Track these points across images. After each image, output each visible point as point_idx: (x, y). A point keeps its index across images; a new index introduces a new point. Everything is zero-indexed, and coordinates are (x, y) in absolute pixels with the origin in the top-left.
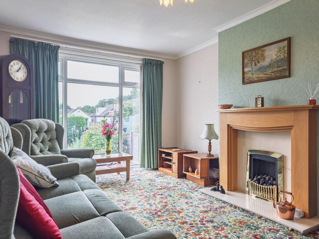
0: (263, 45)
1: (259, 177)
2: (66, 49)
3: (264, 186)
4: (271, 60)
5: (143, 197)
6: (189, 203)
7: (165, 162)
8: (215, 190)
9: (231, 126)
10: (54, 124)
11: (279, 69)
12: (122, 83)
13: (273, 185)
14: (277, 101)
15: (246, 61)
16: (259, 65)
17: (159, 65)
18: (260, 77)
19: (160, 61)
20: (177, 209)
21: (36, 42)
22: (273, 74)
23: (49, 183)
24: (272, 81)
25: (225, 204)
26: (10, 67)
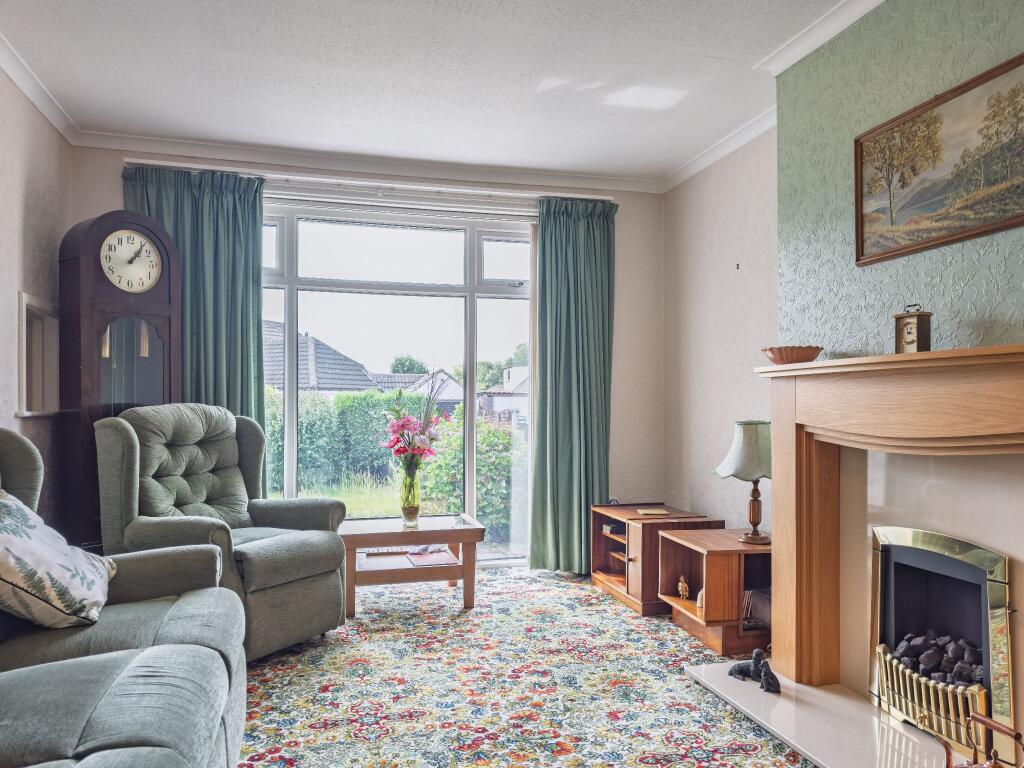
0: (932, 96)
1: (918, 641)
2: (286, 185)
3: (932, 683)
4: (963, 158)
5: (478, 674)
6: (620, 715)
7: (614, 554)
8: (742, 673)
9: (810, 430)
10: (231, 421)
11: (995, 189)
12: (475, 287)
13: (970, 681)
14: (985, 327)
15: (869, 172)
16: (916, 180)
17: (602, 215)
18: (919, 231)
19: (603, 202)
20: (558, 736)
21: (194, 173)
22: (970, 214)
23: (62, 614)
24: (968, 244)
25: (761, 735)
26: (104, 252)
